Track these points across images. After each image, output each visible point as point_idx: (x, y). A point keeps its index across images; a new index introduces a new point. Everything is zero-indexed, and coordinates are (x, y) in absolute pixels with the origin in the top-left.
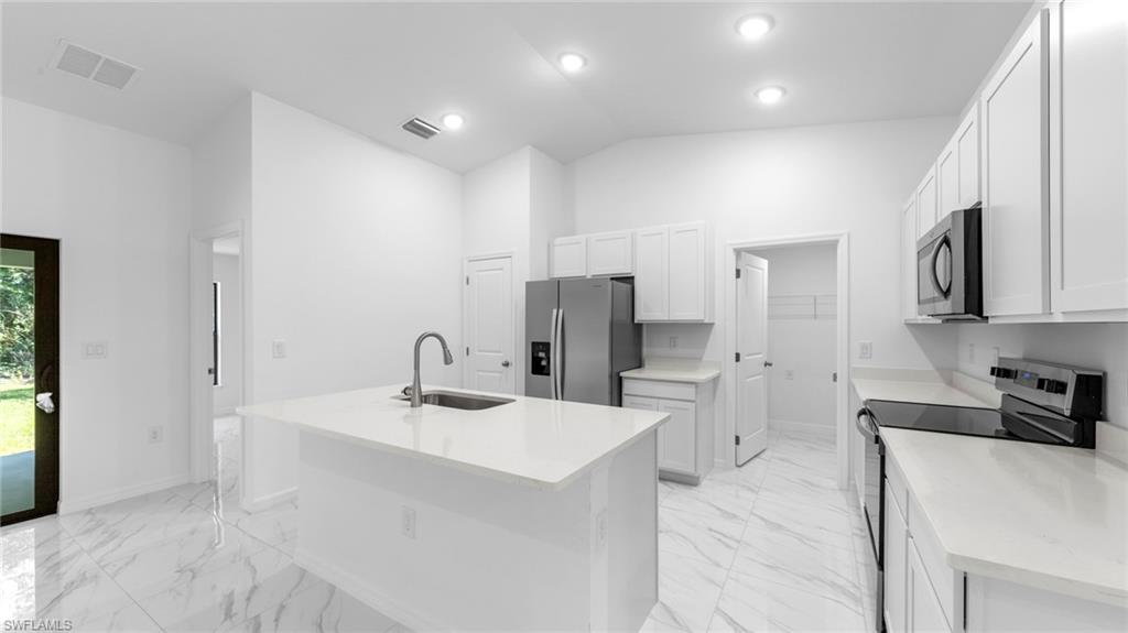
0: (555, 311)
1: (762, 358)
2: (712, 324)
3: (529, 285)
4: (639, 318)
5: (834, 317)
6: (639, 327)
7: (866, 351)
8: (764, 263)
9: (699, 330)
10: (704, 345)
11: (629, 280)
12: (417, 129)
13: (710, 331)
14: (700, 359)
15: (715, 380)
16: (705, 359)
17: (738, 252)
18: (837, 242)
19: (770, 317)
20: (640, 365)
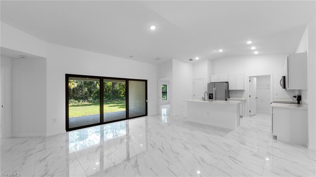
0: (214, 88)
1: (255, 97)
2: (244, 90)
3: (208, 84)
4: (229, 89)
5: (270, 88)
6: (229, 91)
7: (277, 95)
8: (256, 78)
9: (242, 91)
10: (243, 94)
11: (227, 83)
12: (191, 60)
13: (244, 91)
14: (242, 96)
15: (245, 100)
16: (243, 96)
17: (250, 77)
18: (270, 75)
19: (257, 89)
20: (229, 98)
